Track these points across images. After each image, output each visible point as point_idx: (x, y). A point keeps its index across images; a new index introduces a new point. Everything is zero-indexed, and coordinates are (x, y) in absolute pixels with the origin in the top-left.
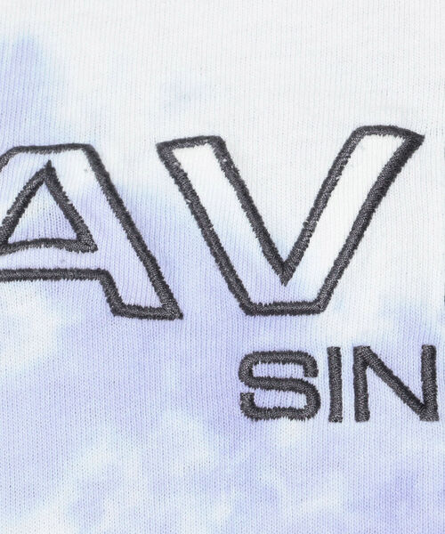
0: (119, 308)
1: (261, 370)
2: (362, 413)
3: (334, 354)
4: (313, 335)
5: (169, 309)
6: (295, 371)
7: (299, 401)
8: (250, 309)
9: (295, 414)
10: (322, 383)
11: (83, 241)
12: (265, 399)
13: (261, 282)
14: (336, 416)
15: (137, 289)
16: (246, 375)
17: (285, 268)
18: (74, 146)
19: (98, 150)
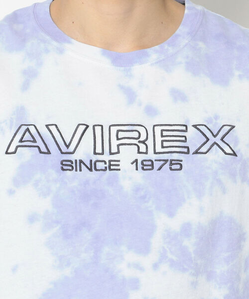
0: (41, 152)
1: (64, 163)
2: (81, 170)
3: (76, 161)
4: (73, 157)
5: (49, 152)
6: (70, 163)
7: (70, 168)
8: (62, 153)
9: (70, 170)
10: (74, 165)
11: (35, 141)
12: (65, 167)
13: (64, 149)
14: (76, 170)
15: (44, 149)
16: (62, 163)
17: (68, 146)
18: (32, 125)
19: (36, 125)
